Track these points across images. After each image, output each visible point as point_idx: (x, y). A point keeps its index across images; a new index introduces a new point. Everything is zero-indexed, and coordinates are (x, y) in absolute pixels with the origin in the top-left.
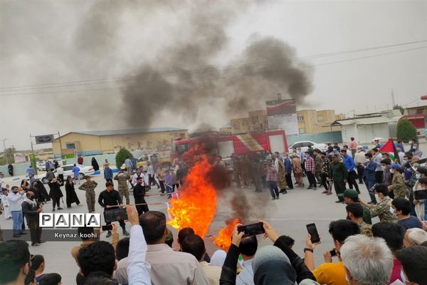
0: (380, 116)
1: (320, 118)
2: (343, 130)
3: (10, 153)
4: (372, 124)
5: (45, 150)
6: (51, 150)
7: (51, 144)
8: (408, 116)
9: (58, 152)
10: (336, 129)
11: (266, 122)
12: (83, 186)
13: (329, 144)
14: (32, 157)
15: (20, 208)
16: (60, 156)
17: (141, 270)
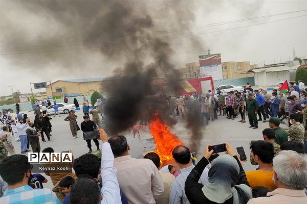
0: (284, 65)
1: (239, 68)
2: (255, 76)
3: (17, 95)
4: (278, 72)
5: (41, 93)
6: (45, 93)
7: (45, 88)
8: (305, 65)
9: (50, 95)
10: (250, 75)
11: (199, 71)
12: (67, 118)
13: (244, 87)
14: (32, 98)
15: (25, 134)
16: (51, 97)
17: (111, 173)
